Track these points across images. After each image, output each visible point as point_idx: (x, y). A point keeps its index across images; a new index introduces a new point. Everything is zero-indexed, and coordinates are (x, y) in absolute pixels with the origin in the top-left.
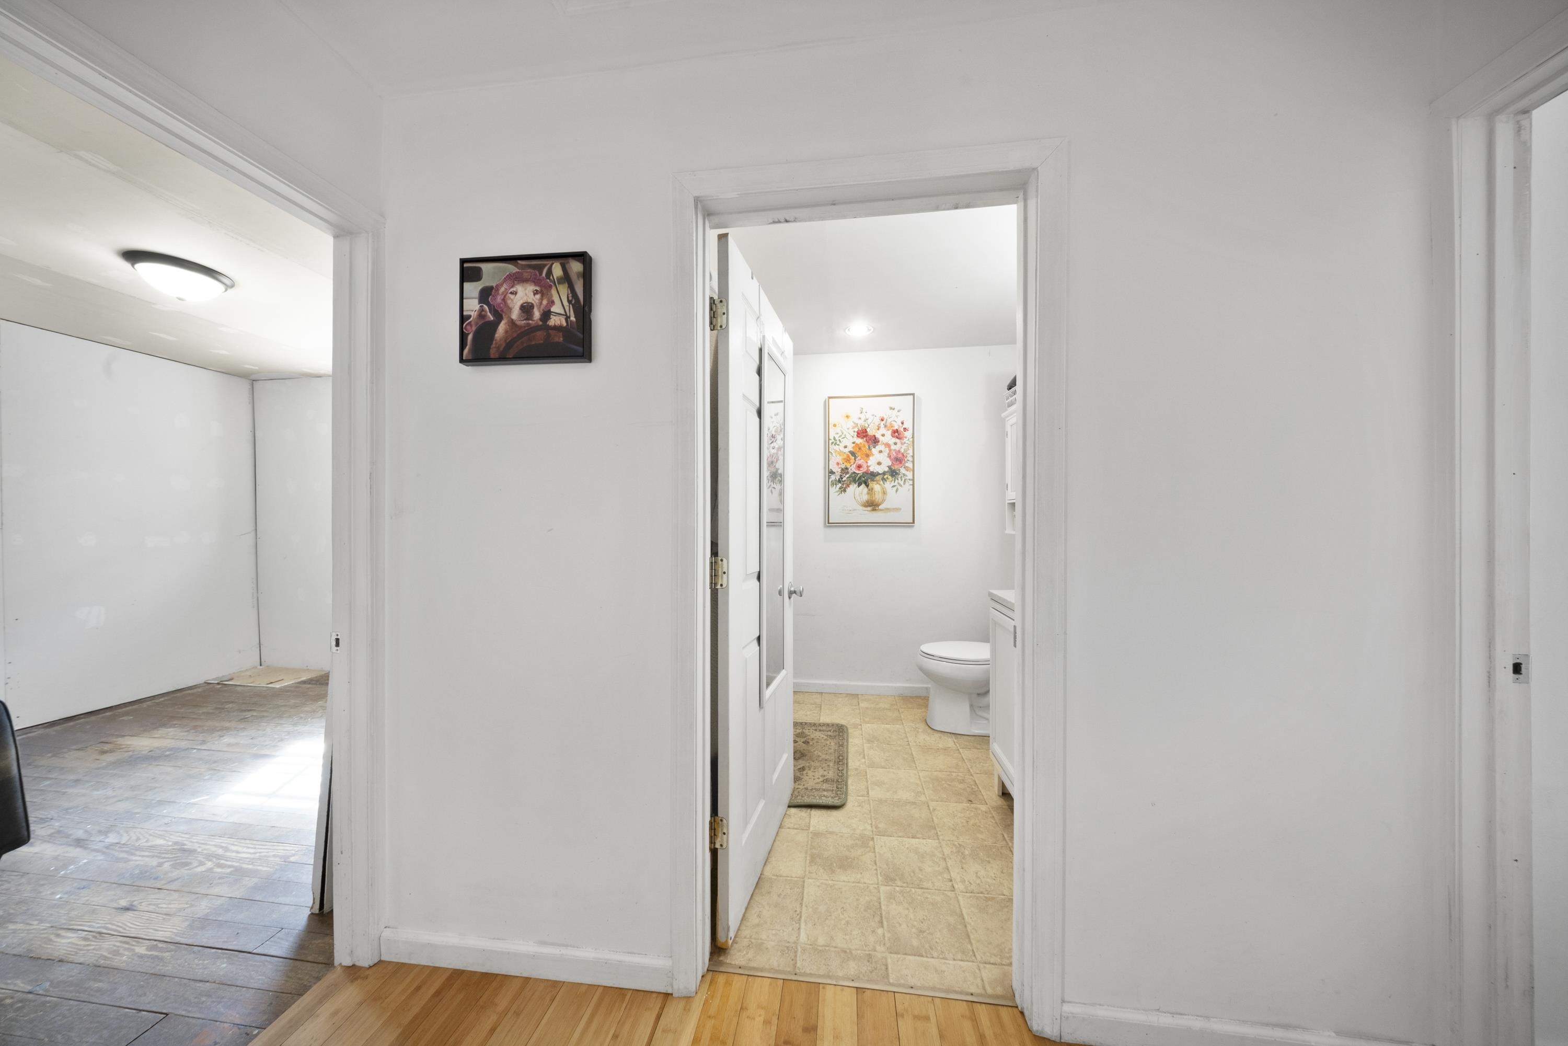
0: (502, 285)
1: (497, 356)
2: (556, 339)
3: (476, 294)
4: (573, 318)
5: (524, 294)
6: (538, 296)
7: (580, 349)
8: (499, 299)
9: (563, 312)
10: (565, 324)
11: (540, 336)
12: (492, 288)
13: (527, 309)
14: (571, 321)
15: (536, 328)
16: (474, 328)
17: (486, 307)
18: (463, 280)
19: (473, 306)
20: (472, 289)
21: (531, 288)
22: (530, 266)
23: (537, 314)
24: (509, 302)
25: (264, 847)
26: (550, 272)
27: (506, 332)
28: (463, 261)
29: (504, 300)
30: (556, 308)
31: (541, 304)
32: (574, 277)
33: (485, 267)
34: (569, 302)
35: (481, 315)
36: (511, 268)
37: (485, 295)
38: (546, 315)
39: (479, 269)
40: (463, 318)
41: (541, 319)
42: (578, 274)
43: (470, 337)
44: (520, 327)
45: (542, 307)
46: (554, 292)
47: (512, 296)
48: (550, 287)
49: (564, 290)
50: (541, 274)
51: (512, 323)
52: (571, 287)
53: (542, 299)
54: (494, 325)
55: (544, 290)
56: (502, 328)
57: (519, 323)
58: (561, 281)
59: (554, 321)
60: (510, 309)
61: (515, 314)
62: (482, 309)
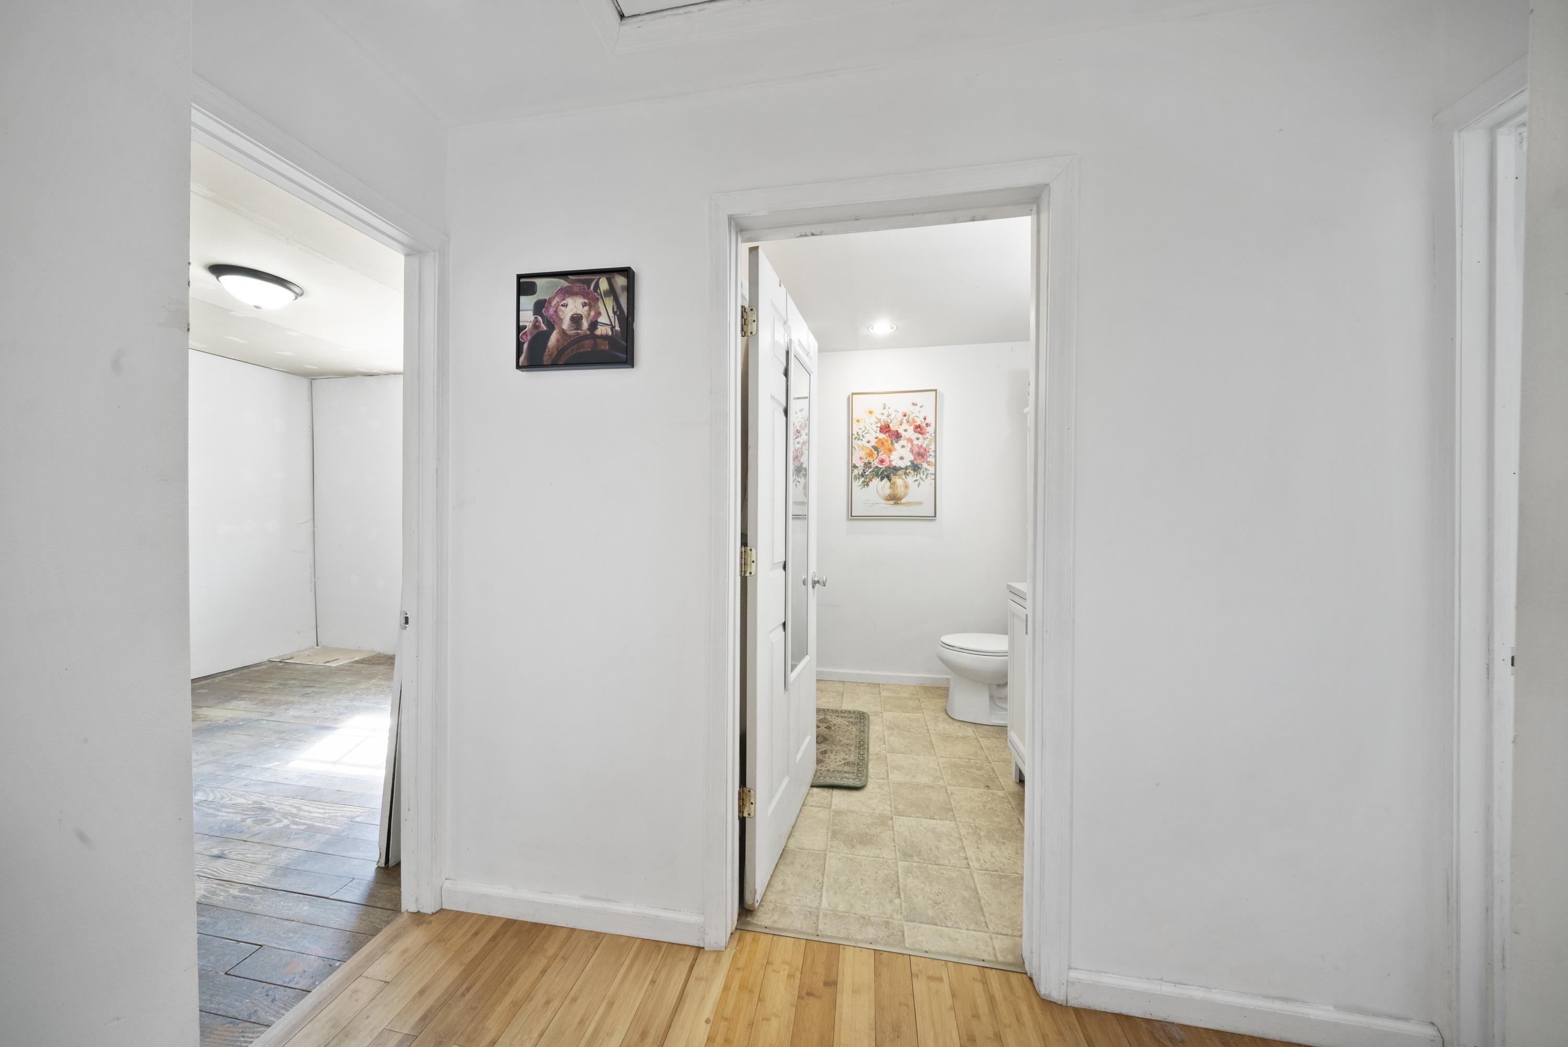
0: (553, 298)
1: (550, 363)
2: (603, 347)
3: (531, 307)
4: (617, 328)
5: (574, 306)
6: (586, 308)
7: (624, 356)
8: (551, 311)
9: (609, 323)
10: (610, 333)
11: (588, 345)
12: (545, 301)
13: (576, 320)
14: (616, 331)
15: (585, 337)
16: (529, 338)
17: (540, 318)
18: (519, 294)
19: (528, 317)
21: (580, 300)
22: (579, 281)
23: (585, 325)
24: (560, 313)
25: (333, 808)
26: (597, 286)
27: (558, 341)
28: (519, 277)
29: (556, 312)
30: (603, 319)
31: (589, 315)
32: (618, 290)
33: (539, 282)
34: (614, 313)
35: (536, 326)
36: (562, 283)
37: (539, 307)
38: (594, 325)
39: (534, 284)
40: (519, 329)
41: (589, 329)
42: (623, 287)
43: (526, 346)
44: (570, 336)
45: (590, 318)
46: (600, 304)
47: (563, 308)
48: (598, 299)
49: (609, 302)
50: (589, 288)
51: (563, 332)
52: (616, 300)
53: (590, 311)
54: (547, 335)
55: (592, 301)
56: (554, 338)
57: (569, 333)
58: (607, 294)
59: (601, 330)
60: (561, 320)
61: (566, 324)
62: (536, 321)
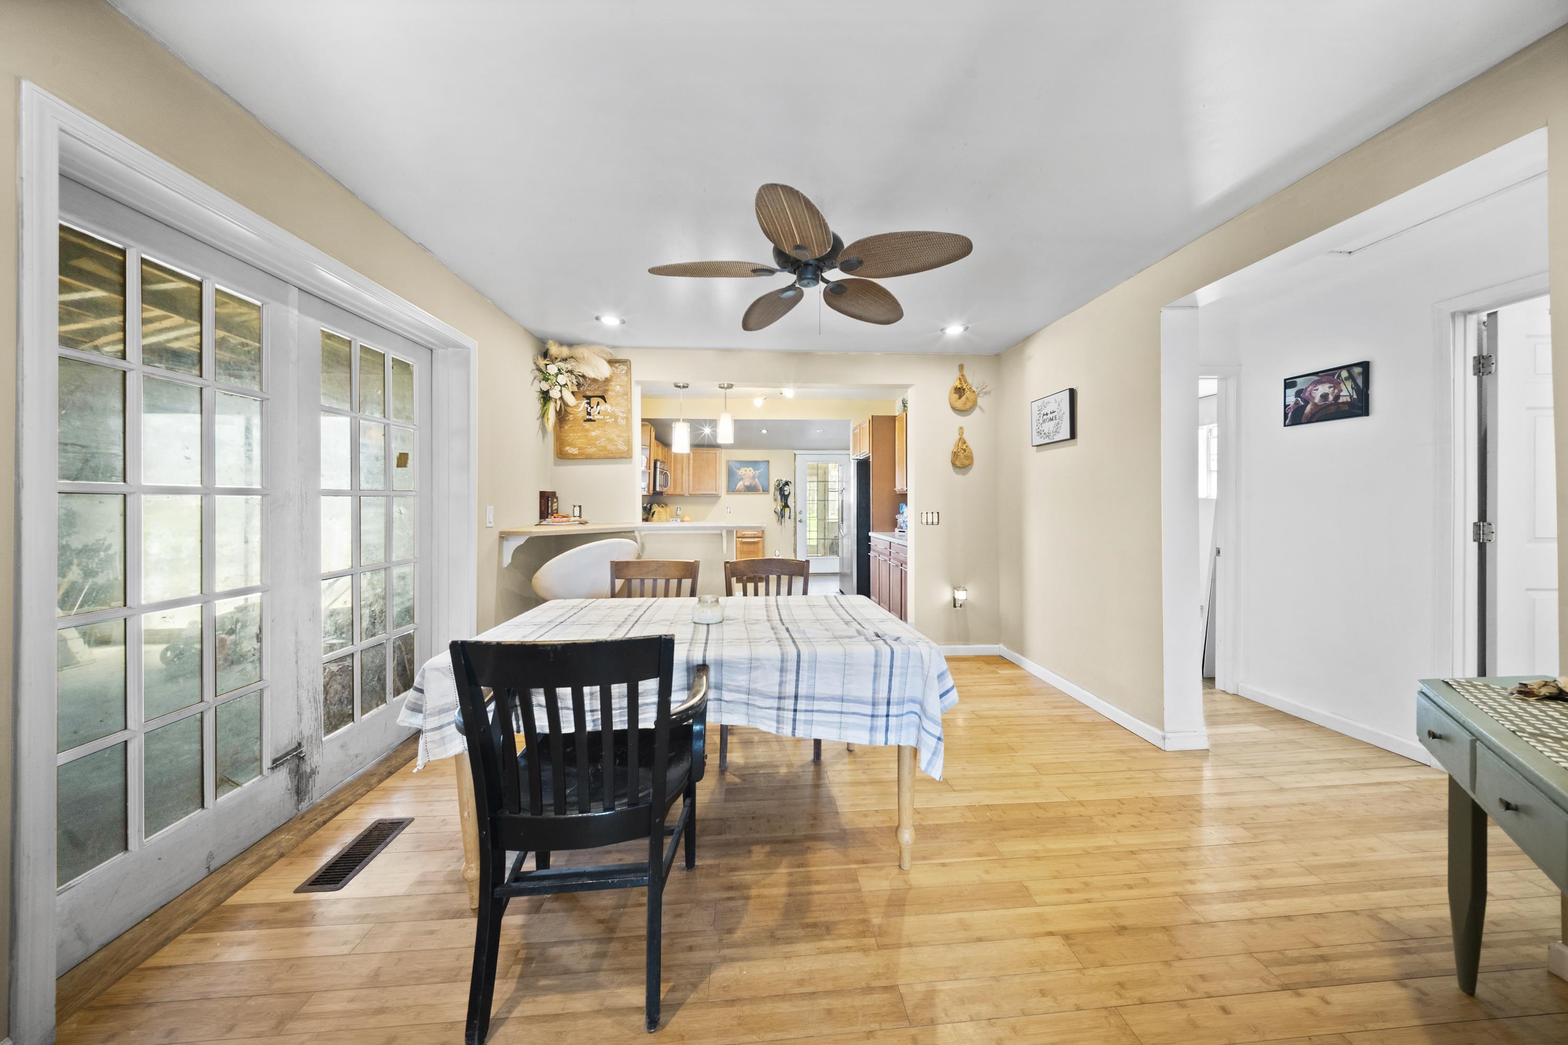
0: (1308, 387)
1: (1306, 421)
2: (1344, 409)
3: (1294, 394)
4: (1355, 396)
5: (1324, 389)
6: (1332, 389)
7: (1361, 412)
8: (1307, 394)
9: (1348, 394)
10: (1349, 400)
11: (1333, 409)
12: (1303, 389)
13: (1324, 396)
14: (1354, 398)
15: (1331, 405)
16: (1292, 410)
17: (1299, 399)
18: (1286, 388)
19: (1291, 400)
20: (1291, 392)
21: (1327, 385)
22: (1326, 375)
23: (1331, 398)
24: (1313, 394)
26: (1339, 376)
27: (1311, 409)
28: (1285, 380)
29: (1310, 394)
30: (1344, 393)
31: (1334, 392)
32: (1356, 375)
33: (1298, 380)
34: (1352, 388)
35: (1296, 403)
36: (1315, 378)
37: (1298, 394)
38: (1337, 397)
39: (1296, 382)
40: (1286, 406)
41: (1333, 400)
42: (1359, 374)
43: (1290, 414)
44: (1320, 406)
45: (1335, 394)
46: (1342, 385)
47: (1315, 392)
48: (1340, 383)
49: (1349, 384)
50: (1334, 377)
51: (1315, 404)
52: (1354, 381)
53: (1334, 390)
54: (1305, 407)
55: (1336, 385)
56: (1309, 408)
57: (1319, 404)
58: (1346, 379)
59: (1341, 400)
60: (1314, 398)
61: (1317, 400)
62: (1297, 400)
